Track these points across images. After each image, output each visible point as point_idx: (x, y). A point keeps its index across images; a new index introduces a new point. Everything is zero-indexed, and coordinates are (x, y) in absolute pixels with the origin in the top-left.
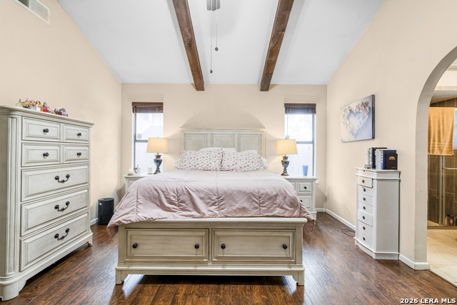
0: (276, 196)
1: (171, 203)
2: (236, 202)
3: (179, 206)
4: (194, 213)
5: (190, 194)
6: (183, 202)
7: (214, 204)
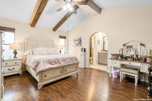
0: (74, 58)
1: (53, 63)
2: (67, 60)
3: (55, 63)
4: (59, 64)
5: (58, 60)
6: (56, 62)
7: (63, 61)
